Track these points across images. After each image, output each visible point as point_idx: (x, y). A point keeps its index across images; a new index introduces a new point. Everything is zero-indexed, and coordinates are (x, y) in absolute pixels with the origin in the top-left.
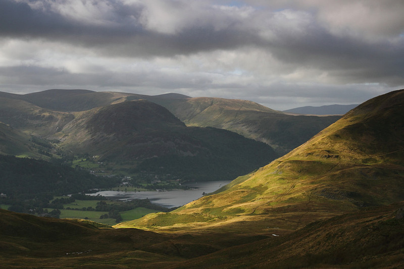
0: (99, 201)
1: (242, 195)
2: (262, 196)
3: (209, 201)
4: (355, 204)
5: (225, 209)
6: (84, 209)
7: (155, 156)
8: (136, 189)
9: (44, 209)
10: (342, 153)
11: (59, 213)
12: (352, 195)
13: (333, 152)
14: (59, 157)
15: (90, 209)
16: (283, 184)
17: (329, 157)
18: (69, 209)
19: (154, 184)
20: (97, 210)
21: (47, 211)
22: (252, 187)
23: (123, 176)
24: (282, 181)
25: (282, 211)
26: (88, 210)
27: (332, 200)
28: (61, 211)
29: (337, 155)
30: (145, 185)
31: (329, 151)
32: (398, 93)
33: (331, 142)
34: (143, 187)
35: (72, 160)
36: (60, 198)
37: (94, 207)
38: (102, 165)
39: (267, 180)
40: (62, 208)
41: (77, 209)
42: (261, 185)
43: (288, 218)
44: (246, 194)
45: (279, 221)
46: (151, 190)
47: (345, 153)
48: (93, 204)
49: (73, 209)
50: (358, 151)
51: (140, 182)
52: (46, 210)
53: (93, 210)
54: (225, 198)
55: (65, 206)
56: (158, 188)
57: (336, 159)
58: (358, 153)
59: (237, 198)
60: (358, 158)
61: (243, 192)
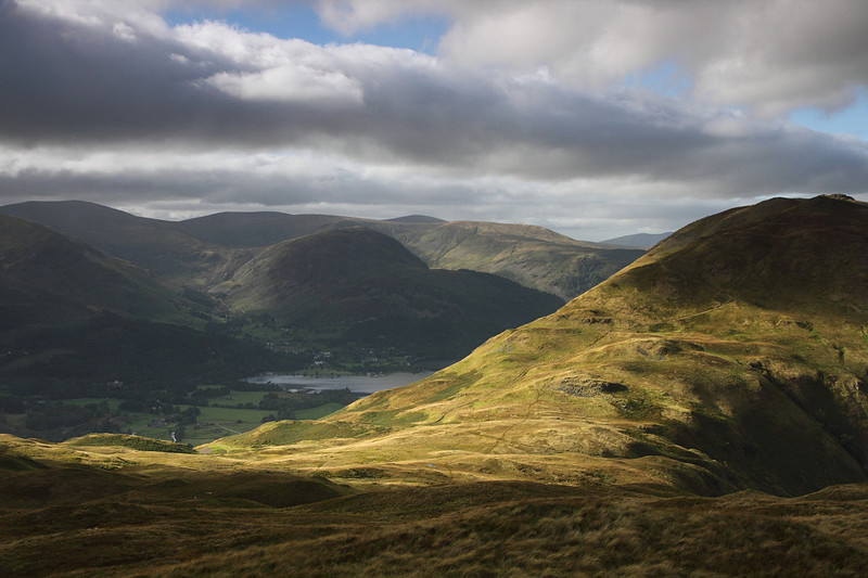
0: (267, 393)
1: (437, 389)
2: (468, 392)
3: (385, 398)
4: (612, 404)
5: (400, 414)
6: (240, 407)
7: (371, 318)
8: (335, 372)
9: (174, 406)
10: (619, 315)
11: (198, 413)
12: (611, 388)
13: (603, 314)
14: (223, 320)
15: (249, 406)
16: (507, 369)
17: (594, 321)
18: (216, 405)
19: (365, 364)
20: (261, 409)
21: (178, 411)
22: (459, 375)
23: (318, 352)
24: (508, 364)
25: (484, 417)
26: (246, 408)
27: (576, 398)
28: (203, 410)
29: (608, 318)
30: (350, 366)
31: (596, 312)
32: (738, 212)
33: (602, 296)
34: (345, 369)
35: (242, 325)
36: (204, 388)
37: (257, 404)
38: (287, 333)
39: (484, 362)
40: (206, 405)
41: (228, 407)
42: (474, 371)
43: (488, 430)
44: (445, 386)
45: (470, 436)
46: (357, 374)
47: (623, 315)
48: (256, 398)
49: (223, 407)
50: (645, 311)
51: (343, 362)
52: (178, 408)
53: (255, 408)
54: (410, 394)
55: (211, 402)
56: (370, 371)
57: (606, 325)
58: (645, 314)
59: (428, 394)
60: (644, 323)
61: (441, 383)
